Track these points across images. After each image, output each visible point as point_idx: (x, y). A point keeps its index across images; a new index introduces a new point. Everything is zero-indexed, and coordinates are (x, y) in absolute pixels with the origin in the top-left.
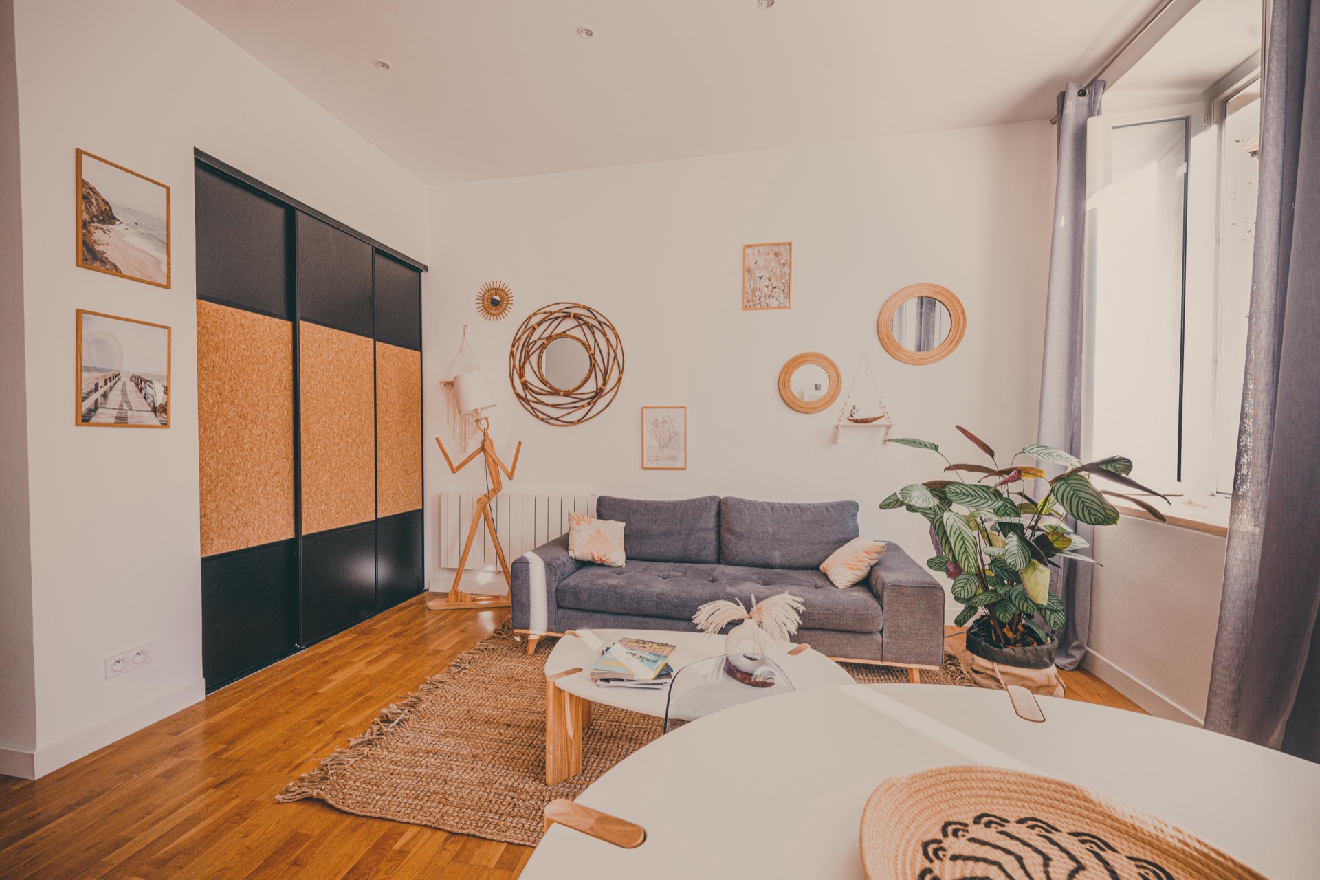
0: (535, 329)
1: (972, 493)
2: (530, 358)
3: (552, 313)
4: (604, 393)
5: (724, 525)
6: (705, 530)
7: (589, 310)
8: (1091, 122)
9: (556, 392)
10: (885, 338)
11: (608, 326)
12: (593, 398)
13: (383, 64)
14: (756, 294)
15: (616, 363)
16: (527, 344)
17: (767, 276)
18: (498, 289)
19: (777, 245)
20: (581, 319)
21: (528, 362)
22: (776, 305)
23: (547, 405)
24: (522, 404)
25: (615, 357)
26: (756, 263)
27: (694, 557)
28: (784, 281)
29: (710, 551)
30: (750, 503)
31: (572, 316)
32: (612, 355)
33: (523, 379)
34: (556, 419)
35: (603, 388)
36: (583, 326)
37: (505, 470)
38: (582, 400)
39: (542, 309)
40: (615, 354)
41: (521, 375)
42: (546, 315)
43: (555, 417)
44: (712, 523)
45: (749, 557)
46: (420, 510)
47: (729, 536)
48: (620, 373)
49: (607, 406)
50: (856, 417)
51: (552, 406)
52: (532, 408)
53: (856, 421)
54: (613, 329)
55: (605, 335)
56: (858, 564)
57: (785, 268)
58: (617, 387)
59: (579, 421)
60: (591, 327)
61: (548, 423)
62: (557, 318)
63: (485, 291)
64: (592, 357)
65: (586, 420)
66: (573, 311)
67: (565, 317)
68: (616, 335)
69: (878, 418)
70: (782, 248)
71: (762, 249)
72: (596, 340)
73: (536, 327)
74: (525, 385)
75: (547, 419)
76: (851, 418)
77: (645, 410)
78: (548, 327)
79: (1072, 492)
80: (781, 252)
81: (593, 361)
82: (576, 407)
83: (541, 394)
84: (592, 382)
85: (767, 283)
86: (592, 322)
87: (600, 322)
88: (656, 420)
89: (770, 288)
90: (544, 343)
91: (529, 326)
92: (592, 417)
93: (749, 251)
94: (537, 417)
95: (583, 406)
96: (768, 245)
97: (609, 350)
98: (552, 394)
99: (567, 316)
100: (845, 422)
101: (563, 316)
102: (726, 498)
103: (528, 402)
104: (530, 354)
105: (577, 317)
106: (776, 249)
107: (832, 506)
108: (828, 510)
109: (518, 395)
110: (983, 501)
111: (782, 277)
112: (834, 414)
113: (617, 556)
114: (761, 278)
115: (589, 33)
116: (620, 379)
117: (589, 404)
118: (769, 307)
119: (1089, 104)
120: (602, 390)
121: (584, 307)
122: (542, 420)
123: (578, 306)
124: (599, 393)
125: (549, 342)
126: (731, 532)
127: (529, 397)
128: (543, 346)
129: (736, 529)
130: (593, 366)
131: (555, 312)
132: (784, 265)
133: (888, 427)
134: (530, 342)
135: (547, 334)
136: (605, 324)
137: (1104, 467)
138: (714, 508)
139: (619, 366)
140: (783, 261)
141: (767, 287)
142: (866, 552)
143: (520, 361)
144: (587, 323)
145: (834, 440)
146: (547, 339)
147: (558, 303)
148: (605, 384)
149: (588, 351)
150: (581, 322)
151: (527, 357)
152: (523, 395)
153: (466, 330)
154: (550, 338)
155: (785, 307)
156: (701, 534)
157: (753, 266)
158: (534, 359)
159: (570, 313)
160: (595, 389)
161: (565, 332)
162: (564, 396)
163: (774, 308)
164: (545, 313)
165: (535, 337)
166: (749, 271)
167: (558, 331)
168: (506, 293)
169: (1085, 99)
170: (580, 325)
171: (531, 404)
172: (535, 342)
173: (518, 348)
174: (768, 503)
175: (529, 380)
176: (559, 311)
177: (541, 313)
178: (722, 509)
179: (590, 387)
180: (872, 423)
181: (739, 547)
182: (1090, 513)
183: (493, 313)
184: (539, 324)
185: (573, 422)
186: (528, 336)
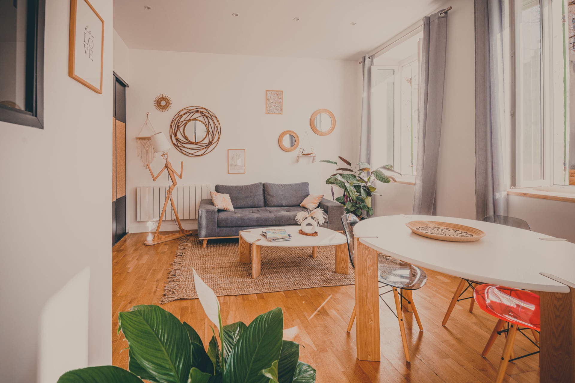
0: (182, 116)
1: (349, 176)
2: (180, 129)
3: (190, 110)
4: (213, 143)
5: (266, 193)
6: (259, 195)
7: (206, 110)
8: (372, 67)
9: (191, 143)
10: (313, 126)
11: (214, 116)
12: (208, 145)
13: (148, 8)
14: (271, 108)
15: (217, 132)
16: (178, 122)
17: (274, 102)
18: (163, 98)
19: (278, 91)
20: (203, 113)
21: (179, 130)
22: (278, 113)
23: (188, 148)
24: (176, 148)
25: (217, 130)
26: (270, 97)
27: (256, 205)
28: (280, 104)
29: (262, 203)
30: (274, 184)
31: (199, 112)
32: (216, 128)
33: (176, 137)
34: (192, 154)
35: (212, 141)
36: (204, 116)
37: (177, 175)
38: (203, 146)
39: (186, 108)
40: (217, 128)
41: (175, 136)
42: (187, 111)
43: (191, 153)
44: (261, 192)
45: (276, 204)
46: (124, 196)
47: (269, 197)
48: (219, 136)
49: (214, 149)
50: (304, 153)
51: (190, 148)
52: (180, 149)
53: (305, 155)
54: (216, 118)
55: (213, 120)
56: (316, 202)
57: (281, 100)
58: (218, 141)
59: (202, 155)
60: (207, 117)
61: (188, 156)
62: (192, 112)
63: (158, 98)
64: (208, 129)
65: (205, 154)
66: (200, 110)
67: (196, 112)
68: (218, 121)
69: (310, 154)
70: (279, 92)
71: (272, 92)
72: (209, 122)
73: (183, 115)
74: (177, 140)
75: (187, 154)
76: (303, 153)
77: (229, 151)
78: (188, 116)
79: (378, 175)
80: (279, 94)
81: (208, 130)
82: (200, 149)
83: (185, 144)
84: (207, 139)
85: (274, 104)
86: (207, 115)
87: (211, 115)
88: (234, 155)
89: (275, 106)
90: (186, 122)
91: (180, 115)
92: (208, 153)
93: (268, 92)
94: (183, 153)
95: (204, 149)
96: (275, 91)
97: (214, 126)
98: (190, 144)
99: (197, 112)
100: (301, 155)
101: (195, 112)
102: (266, 183)
103: (178, 147)
104: (180, 127)
105: (201, 112)
106: (277, 93)
107: (301, 184)
108: (300, 185)
109: (174, 144)
110: (352, 179)
111: (279, 103)
112: (296, 152)
113: (230, 207)
114: (272, 102)
115: (237, 15)
116: (219, 138)
117: (206, 148)
118: (275, 114)
119: (371, 61)
120: (211, 142)
121: (204, 109)
122: (185, 154)
123: (202, 108)
124: (210, 143)
125: (189, 122)
126: (269, 195)
127: (179, 145)
128: (186, 124)
129: (271, 194)
130: (208, 133)
131: (192, 110)
132: (280, 98)
133: (314, 157)
134: (180, 121)
135: (188, 119)
136: (213, 116)
137: (386, 167)
138: (261, 188)
139: (219, 133)
140: (280, 97)
141: (274, 106)
142: (318, 198)
143: (175, 129)
144: (205, 115)
145: (297, 161)
146: (188, 120)
147: (193, 106)
148: (213, 140)
149: (206, 126)
150: (203, 115)
151: (178, 129)
152: (176, 144)
153: (148, 115)
154: (189, 120)
155: (280, 114)
156: (258, 197)
157: (269, 98)
158: (181, 129)
159: (198, 111)
160: (208, 142)
161: (195, 118)
162: (195, 144)
163: (277, 114)
164: (188, 110)
165: (182, 119)
166: (268, 100)
167: (193, 118)
168: (168, 100)
169: (370, 60)
170: (202, 116)
171: (180, 147)
172: (183, 121)
173: (174, 124)
174: (280, 184)
175: (179, 138)
176: (193, 110)
177: (186, 110)
178: (265, 187)
179: (206, 141)
180: (310, 155)
181: (272, 200)
182: (384, 180)
183: (162, 108)
184: (184, 114)
185: (199, 155)
186: (179, 119)
